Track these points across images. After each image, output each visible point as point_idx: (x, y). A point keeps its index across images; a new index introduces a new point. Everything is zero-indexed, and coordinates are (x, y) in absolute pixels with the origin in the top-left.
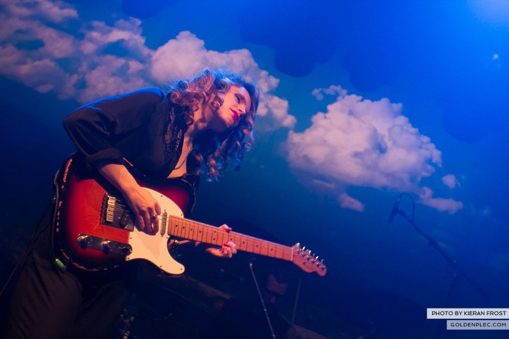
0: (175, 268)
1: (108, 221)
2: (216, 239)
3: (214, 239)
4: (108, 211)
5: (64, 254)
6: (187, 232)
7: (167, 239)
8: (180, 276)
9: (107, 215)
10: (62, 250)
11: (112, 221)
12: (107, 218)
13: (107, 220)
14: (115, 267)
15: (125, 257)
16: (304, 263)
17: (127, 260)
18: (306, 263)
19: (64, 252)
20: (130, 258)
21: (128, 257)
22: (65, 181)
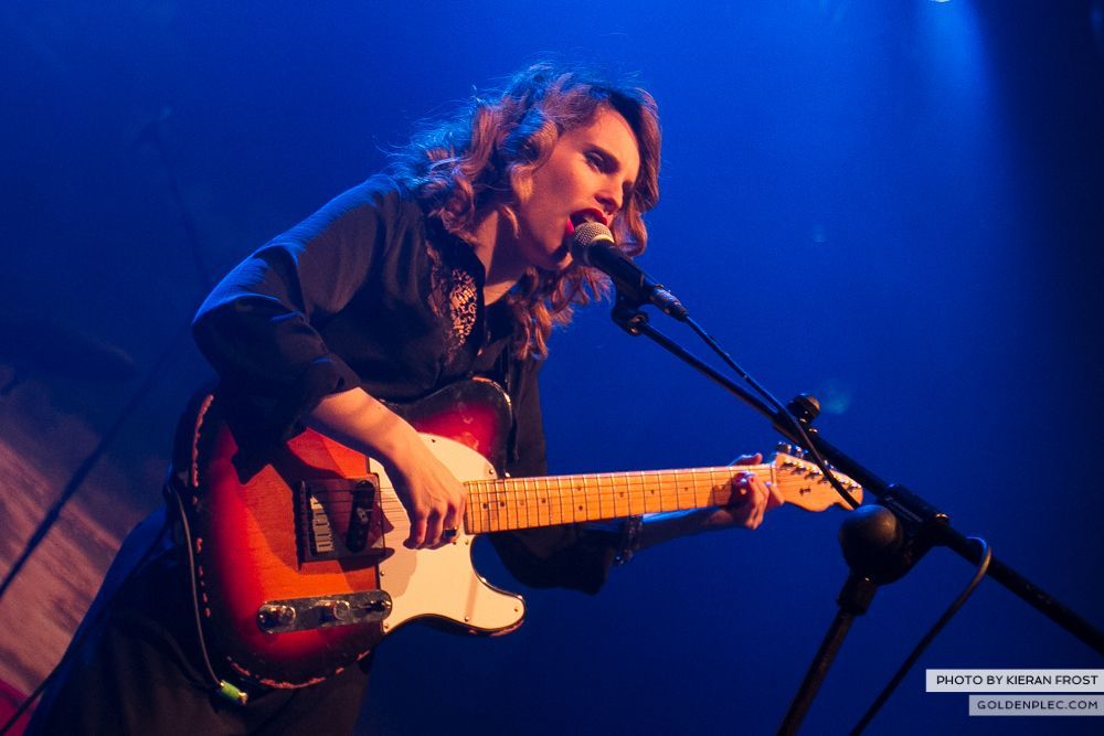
0: (499, 611)
1: (321, 553)
2: (584, 506)
3: (581, 508)
4: (315, 528)
5: (236, 665)
6: (512, 513)
7: (468, 547)
8: (515, 627)
9: (317, 538)
10: (229, 658)
11: (329, 549)
12: (318, 544)
13: (319, 549)
14: (361, 656)
15: (379, 625)
16: (802, 491)
17: (386, 631)
18: (809, 490)
19: (234, 661)
20: (391, 622)
21: (385, 622)
22: (197, 484)
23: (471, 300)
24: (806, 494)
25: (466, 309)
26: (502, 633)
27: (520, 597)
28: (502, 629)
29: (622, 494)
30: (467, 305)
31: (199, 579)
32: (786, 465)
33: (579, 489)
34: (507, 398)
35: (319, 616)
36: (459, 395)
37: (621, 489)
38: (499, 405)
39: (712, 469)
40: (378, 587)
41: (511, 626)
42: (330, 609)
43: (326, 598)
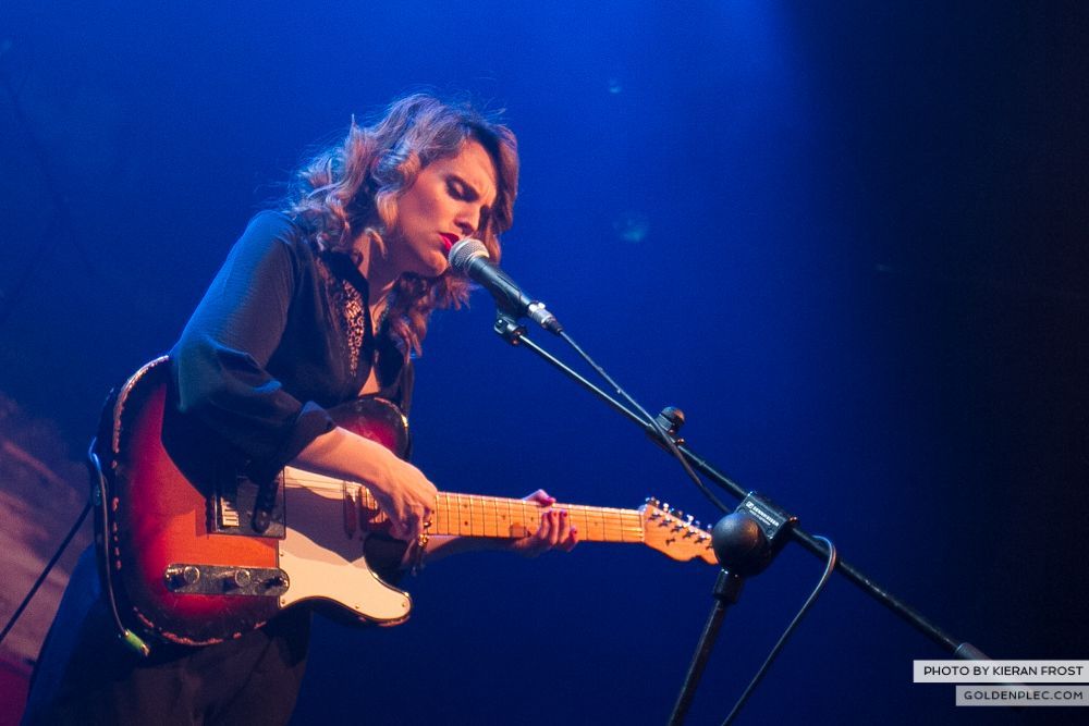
0: (387, 604)
1: (227, 526)
2: (469, 522)
7: (362, 542)
8: (402, 621)
11: (236, 523)
12: (224, 518)
15: (275, 599)
16: (668, 542)
17: (282, 605)
18: (673, 540)
19: (140, 612)
20: (287, 599)
21: (282, 598)
22: (117, 451)
23: (359, 314)
24: (671, 543)
25: (355, 322)
26: (389, 624)
27: (407, 594)
28: (390, 620)
29: (504, 517)
30: (356, 318)
31: (112, 534)
32: (654, 517)
33: (466, 506)
34: (405, 420)
35: (222, 584)
36: (360, 409)
37: (503, 512)
38: (396, 425)
39: (587, 508)
40: (278, 566)
41: (398, 619)
42: (232, 578)
43: (229, 569)
